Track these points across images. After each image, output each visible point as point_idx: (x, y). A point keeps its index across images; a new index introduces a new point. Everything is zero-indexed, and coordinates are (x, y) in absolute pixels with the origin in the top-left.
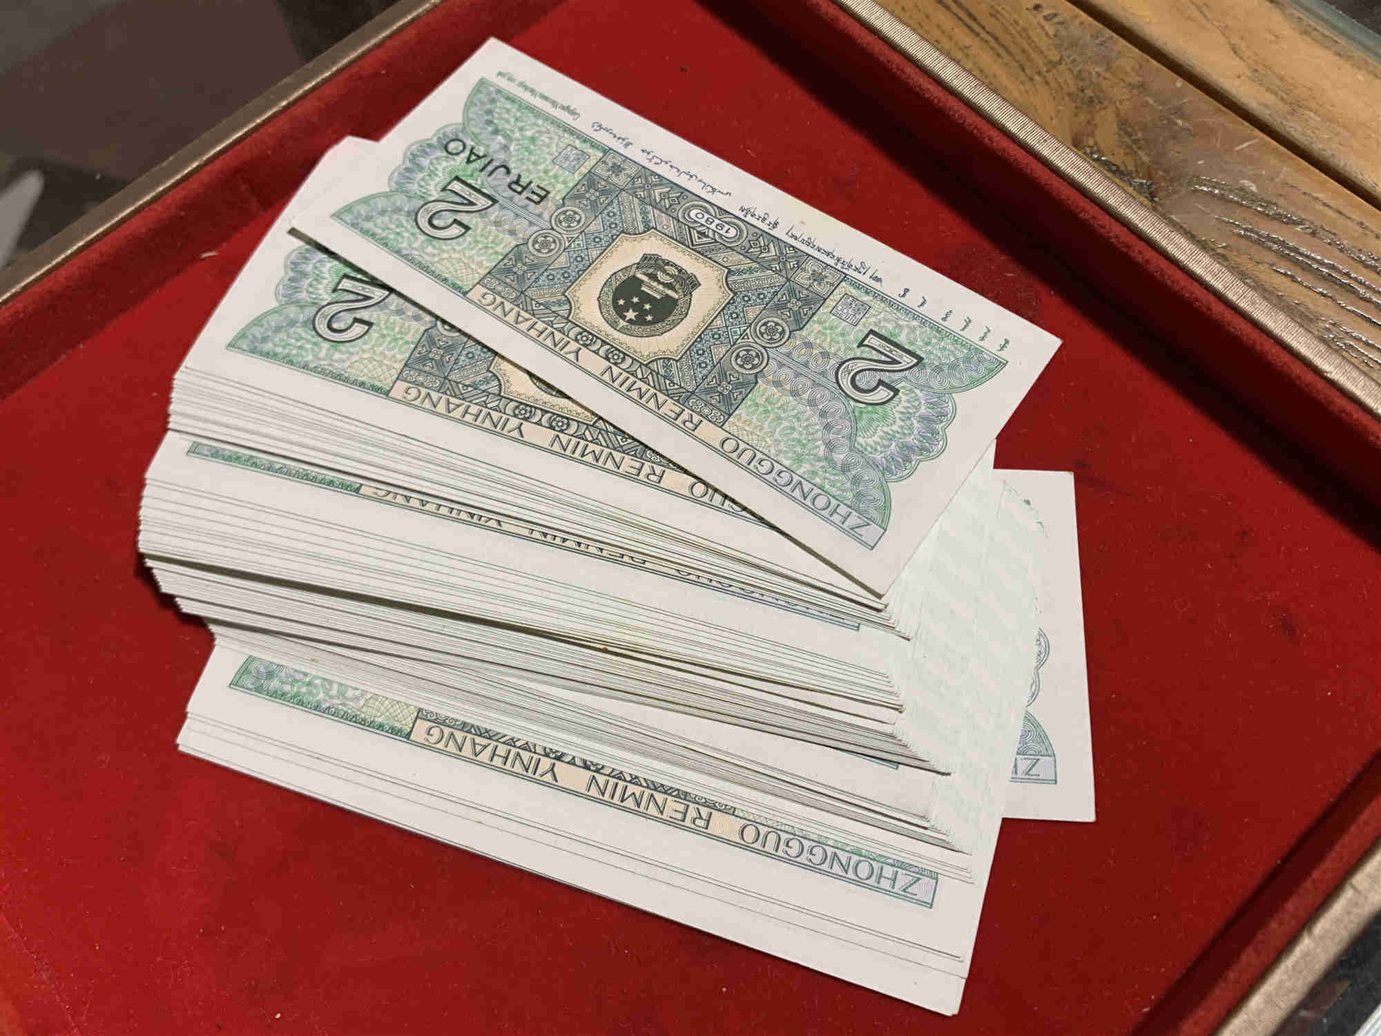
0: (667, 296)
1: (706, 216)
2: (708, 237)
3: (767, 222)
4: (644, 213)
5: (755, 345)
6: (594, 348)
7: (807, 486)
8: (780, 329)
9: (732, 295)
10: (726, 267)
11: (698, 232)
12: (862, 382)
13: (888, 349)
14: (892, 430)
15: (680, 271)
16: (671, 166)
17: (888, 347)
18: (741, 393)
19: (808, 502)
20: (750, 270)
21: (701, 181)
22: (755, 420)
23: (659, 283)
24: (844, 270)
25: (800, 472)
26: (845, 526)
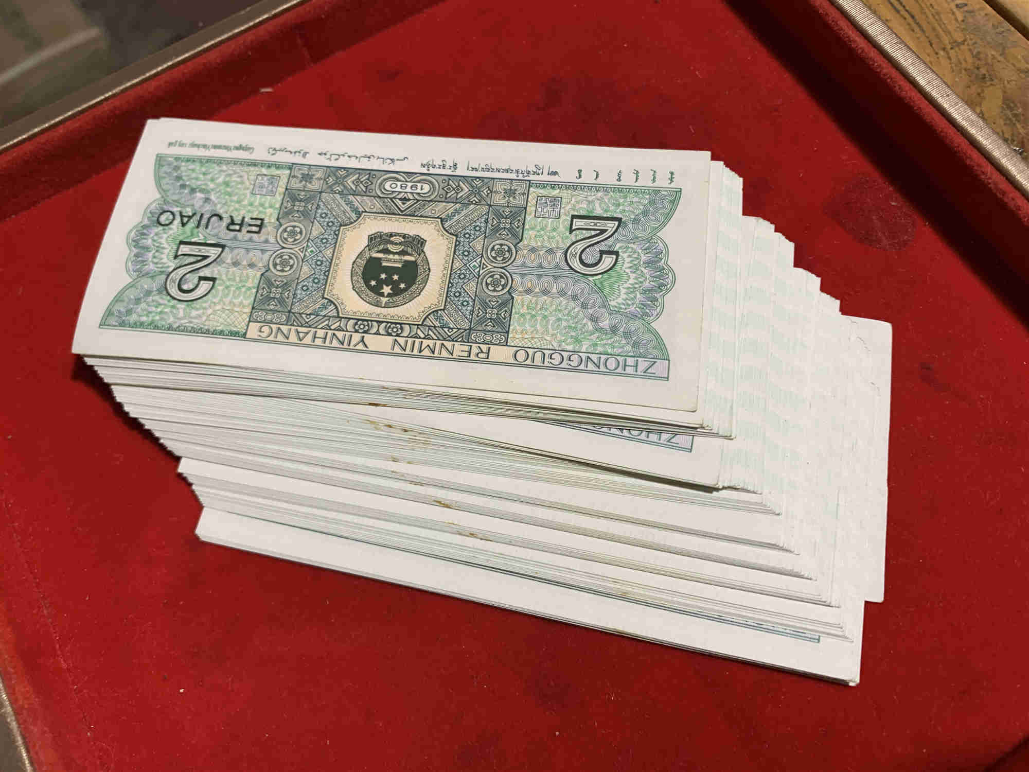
0: (406, 261)
1: (399, 184)
2: (409, 200)
3: (447, 166)
4: (349, 203)
5: (495, 269)
6: (374, 330)
7: (594, 357)
8: (506, 248)
9: (455, 238)
10: (438, 218)
11: (400, 199)
12: (589, 258)
13: (592, 224)
14: (630, 284)
15: (404, 237)
16: (349, 156)
17: (590, 223)
18: (506, 311)
19: (602, 368)
20: (457, 212)
21: (378, 158)
22: (528, 328)
23: (394, 253)
24: (526, 178)
25: (584, 350)
26: (639, 373)
